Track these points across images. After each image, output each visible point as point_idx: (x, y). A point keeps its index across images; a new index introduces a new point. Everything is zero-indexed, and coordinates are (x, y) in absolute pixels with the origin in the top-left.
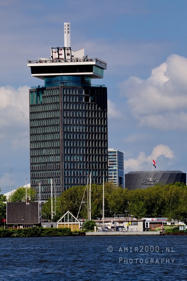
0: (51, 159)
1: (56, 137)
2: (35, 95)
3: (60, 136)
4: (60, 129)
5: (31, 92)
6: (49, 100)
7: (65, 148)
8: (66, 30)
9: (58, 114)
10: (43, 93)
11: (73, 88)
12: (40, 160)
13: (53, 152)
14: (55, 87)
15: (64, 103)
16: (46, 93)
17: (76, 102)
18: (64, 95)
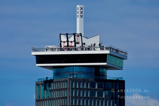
2: (42, 88)
8: (79, 14)
10: (50, 86)
11: (84, 81)
14: (63, 79)
15: (73, 98)
16: (53, 86)
17: (87, 97)
18: (73, 89)
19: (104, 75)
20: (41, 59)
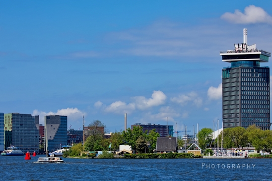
0: (234, 111)
1: (237, 98)
2: (226, 72)
3: (239, 97)
4: (239, 93)
5: (223, 71)
6: (233, 76)
7: (242, 104)
8: (245, 33)
9: (238, 84)
10: (230, 71)
11: (248, 68)
12: (228, 112)
13: (235, 107)
14: (236, 68)
15: (242, 77)
16: (232, 71)
17: (249, 77)
18: (242, 73)
19: (258, 65)
20: (225, 57)
